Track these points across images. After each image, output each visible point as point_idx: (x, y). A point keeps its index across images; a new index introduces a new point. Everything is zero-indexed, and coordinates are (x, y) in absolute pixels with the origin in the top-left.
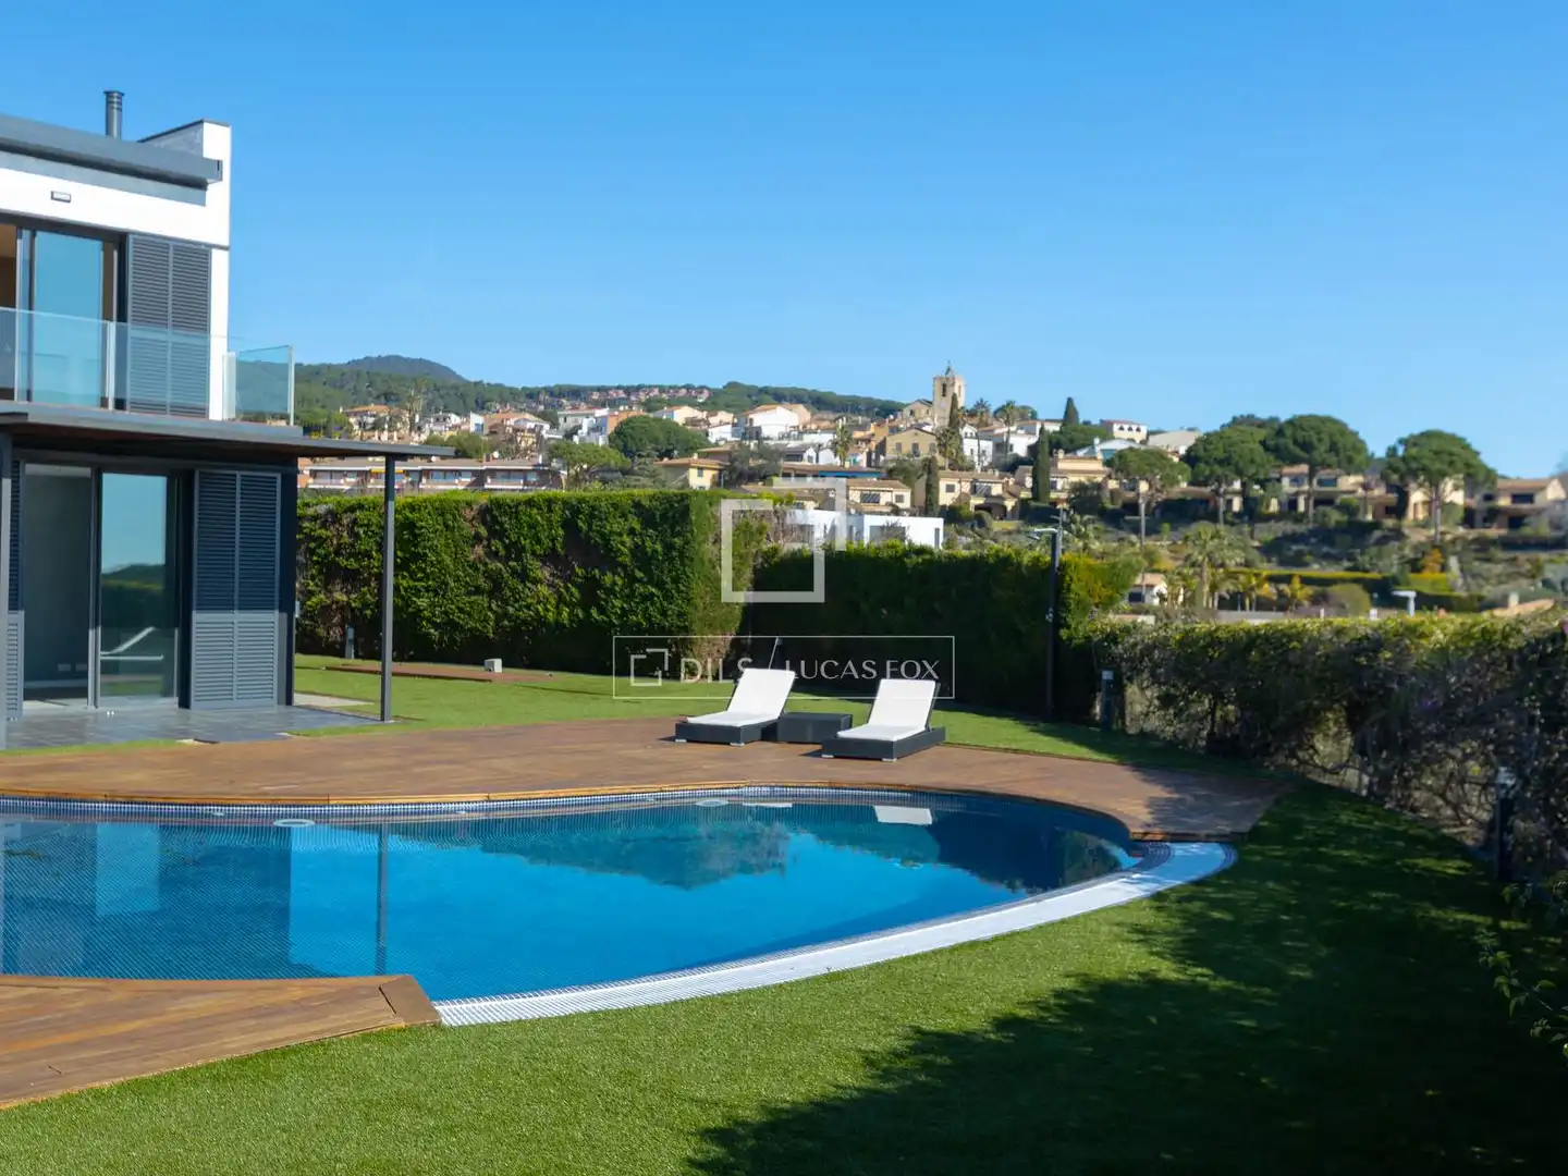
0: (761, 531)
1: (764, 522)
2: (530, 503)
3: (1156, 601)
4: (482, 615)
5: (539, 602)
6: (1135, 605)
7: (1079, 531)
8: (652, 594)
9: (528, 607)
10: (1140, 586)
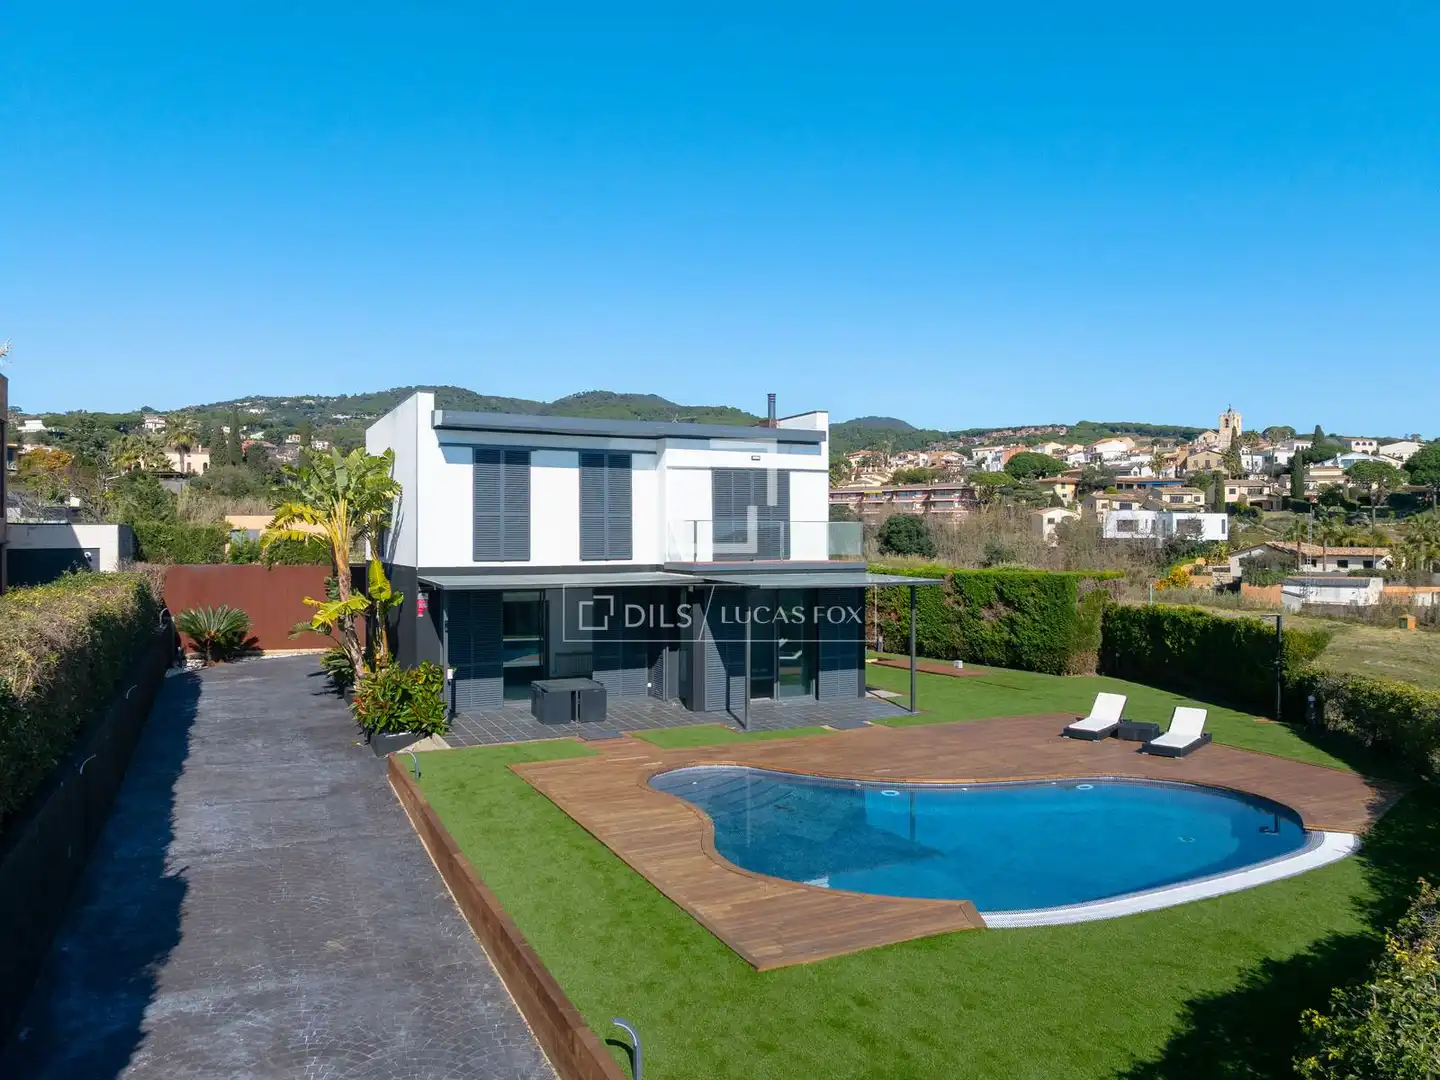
0: (1106, 593)
1: (1108, 588)
2: (977, 577)
3: (1384, 567)
4: (954, 634)
5: (982, 630)
6: (1368, 570)
7: (1325, 520)
8: (1045, 630)
9: (976, 632)
10: (1372, 556)
